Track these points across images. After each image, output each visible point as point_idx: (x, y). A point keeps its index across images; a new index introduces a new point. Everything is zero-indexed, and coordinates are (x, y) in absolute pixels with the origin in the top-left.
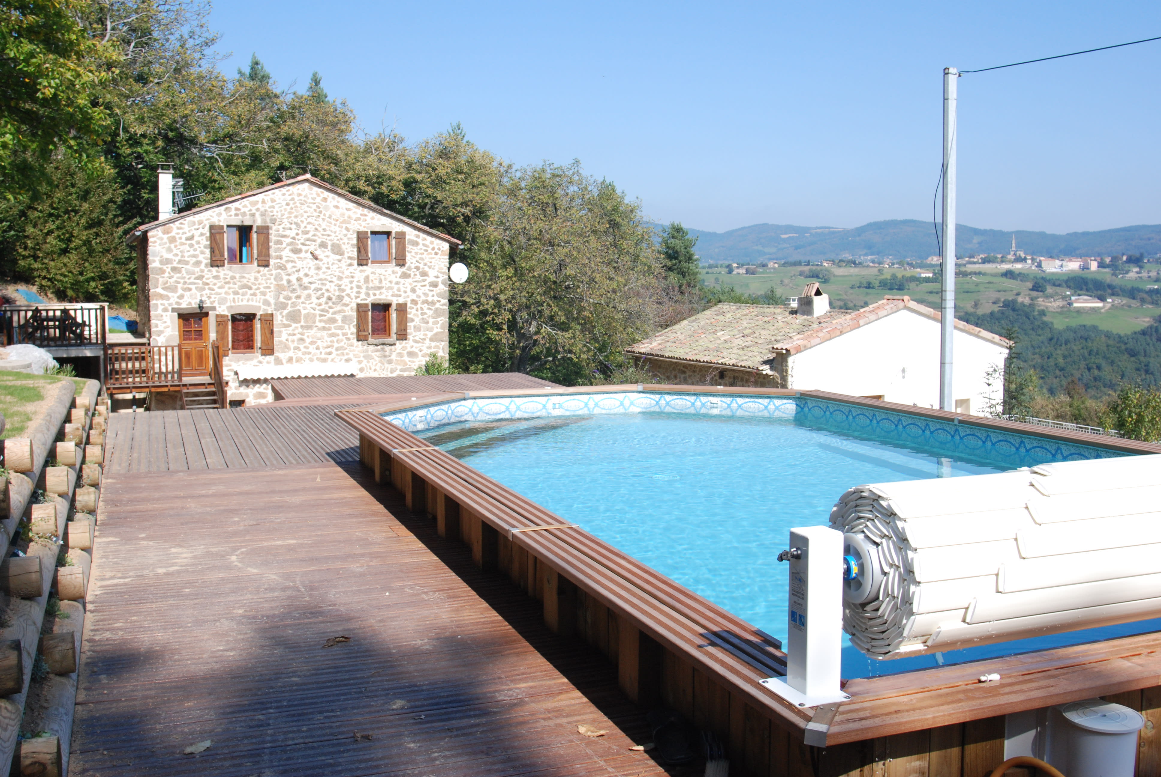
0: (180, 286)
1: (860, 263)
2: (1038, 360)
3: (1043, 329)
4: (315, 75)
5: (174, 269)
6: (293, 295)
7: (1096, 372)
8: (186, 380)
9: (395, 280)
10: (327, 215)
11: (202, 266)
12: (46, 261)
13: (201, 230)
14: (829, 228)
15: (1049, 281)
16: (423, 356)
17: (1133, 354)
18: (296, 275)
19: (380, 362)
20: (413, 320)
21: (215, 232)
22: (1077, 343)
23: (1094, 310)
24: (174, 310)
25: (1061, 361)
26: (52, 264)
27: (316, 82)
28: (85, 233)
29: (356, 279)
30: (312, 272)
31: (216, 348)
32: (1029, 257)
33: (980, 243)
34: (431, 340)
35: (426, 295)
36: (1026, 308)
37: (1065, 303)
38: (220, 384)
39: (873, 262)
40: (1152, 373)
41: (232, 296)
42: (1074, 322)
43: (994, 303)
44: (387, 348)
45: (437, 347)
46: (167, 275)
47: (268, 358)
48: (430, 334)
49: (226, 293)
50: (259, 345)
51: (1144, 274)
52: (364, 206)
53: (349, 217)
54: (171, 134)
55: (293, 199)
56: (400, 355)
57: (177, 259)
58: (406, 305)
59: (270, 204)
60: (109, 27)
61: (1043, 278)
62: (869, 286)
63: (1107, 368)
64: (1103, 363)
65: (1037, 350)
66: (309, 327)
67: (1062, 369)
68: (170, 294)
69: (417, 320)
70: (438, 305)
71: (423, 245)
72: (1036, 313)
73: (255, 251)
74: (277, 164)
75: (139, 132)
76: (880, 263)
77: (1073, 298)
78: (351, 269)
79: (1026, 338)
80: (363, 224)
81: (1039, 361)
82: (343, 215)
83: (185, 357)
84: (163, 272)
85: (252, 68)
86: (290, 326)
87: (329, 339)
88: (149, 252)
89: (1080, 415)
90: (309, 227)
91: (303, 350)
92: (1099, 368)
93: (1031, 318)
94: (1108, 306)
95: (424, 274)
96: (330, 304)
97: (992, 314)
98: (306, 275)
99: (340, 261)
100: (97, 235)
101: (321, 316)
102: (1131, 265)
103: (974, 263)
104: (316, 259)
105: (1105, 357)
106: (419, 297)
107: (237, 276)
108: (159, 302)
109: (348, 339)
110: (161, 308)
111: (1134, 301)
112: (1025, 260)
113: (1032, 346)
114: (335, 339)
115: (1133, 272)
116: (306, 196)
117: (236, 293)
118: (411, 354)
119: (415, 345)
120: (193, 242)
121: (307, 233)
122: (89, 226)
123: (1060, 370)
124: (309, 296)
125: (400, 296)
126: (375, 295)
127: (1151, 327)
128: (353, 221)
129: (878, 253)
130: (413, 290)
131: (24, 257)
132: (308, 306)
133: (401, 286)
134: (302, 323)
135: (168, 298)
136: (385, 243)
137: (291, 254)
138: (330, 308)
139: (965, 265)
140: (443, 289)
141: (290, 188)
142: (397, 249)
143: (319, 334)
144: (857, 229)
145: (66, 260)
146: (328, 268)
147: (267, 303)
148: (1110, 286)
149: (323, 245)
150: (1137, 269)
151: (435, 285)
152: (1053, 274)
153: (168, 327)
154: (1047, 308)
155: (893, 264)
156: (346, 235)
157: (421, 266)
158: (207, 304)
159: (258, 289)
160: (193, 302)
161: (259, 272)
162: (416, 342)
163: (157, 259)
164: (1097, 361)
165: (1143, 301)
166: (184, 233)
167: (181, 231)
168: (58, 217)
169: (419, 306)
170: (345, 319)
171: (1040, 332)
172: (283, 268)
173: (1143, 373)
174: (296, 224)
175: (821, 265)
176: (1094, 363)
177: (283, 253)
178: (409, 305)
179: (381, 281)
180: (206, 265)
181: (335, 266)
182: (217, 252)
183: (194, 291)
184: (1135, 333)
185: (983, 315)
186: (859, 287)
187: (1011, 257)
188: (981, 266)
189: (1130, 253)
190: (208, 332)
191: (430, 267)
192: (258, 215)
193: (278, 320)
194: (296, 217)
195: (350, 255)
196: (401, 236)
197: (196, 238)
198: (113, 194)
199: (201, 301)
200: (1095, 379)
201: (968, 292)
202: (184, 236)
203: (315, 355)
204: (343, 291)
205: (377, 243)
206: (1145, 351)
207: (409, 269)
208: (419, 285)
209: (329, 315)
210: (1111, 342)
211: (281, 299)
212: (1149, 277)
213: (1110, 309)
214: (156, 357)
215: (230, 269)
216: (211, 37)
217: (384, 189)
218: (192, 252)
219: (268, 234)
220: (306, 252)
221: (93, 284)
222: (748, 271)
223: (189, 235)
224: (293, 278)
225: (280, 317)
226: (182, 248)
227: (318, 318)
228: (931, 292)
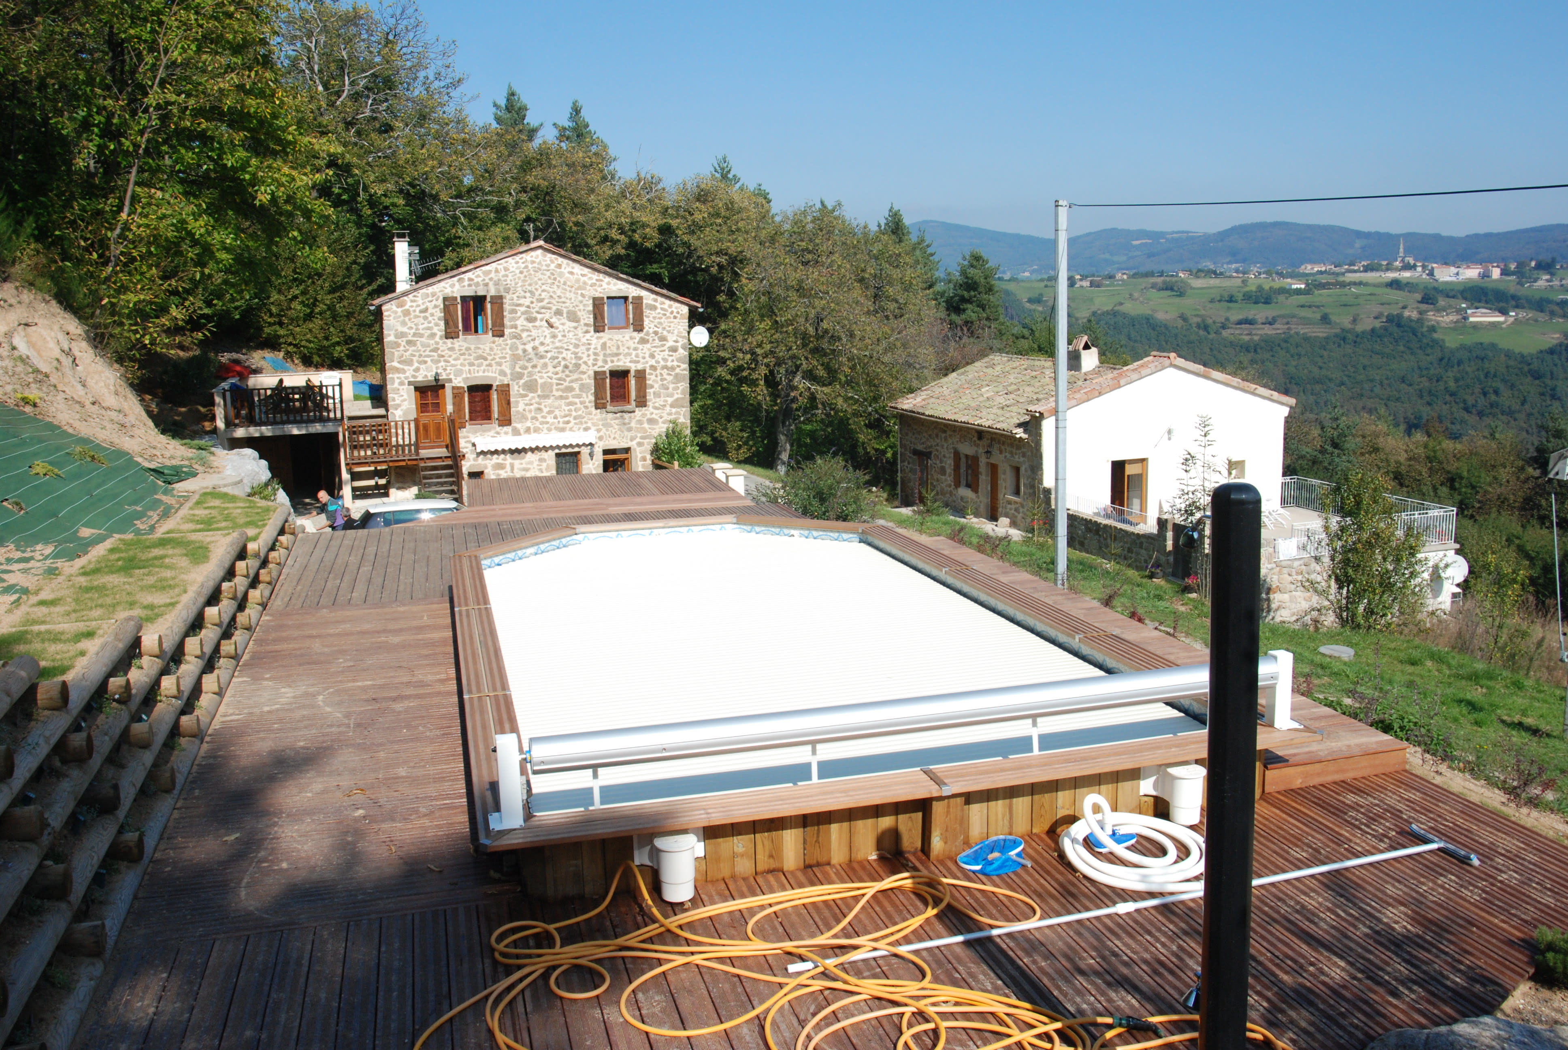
0: (415, 359)
1: (1221, 274)
2: (1425, 383)
3: (1432, 347)
4: (575, 103)
5: (409, 343)
6: (529, 365)
7: (1493, 397)
8: (424, 453)
9: (633, 346)
10: (562, 281)
11: (437, 339)
12: (291, 327)
13: (434, 302)
14: (1187, 232)
15: (1441, 291)
16: (664, 423)
17: (1537, 376)
18: (532, 345)
19: (620, 430)
20: (652, 387)
21: (448, 303)
22: (1472, 363)
23: (1494, 325)
24: (410, 383)
25: (1452, 384)
26: (298, 329)
27: (576, 110)
28: (329, 297)
29: (593, 347)
30: (548, 340)
31: (452, 422)
32: (1419, 264)
33: (1363, 248)
34: (672, 406)
35: (665, 360)
36: (1413, 324)
37: (1460, 317)
38: (456, 457)
39: (1237, 271)
40: (1559, 399)
41: (467, 368)
42: (1469, 340)
43: (1376, 318)
44: (626, 416)
45: (677, 413)
46: (402, 348)
47: (505, 429)
48: (670, 400)
49: (462, 365)
50: (496, 416)
51: (1556, 283)
52: (599, 271)
53: (585, 283)
54: (412, 191)
55: (526, 267)
56: (640, 422)
57: (412, 332)
58: (644, 371)
59: (503, 273)
60: (347, 82)
61: (1435, 289)
62: (1231, 300)
63: (1505, 392)
64: (1501, 387)
65: (1424, 372)
66: (546, 397)
67: (1452, 394)
68: (406, 368)
69: (656, 386)
70: (678, 370)
71: (662, 309)
72: (1425, 329)
73: (490, 322)
74: (524, 216)
75: (380, 193)
76: (1244, 273)
77: (1469, 311)
78: (588, 336)
79: (1412, 358)
80: (599, 289)
81: (1427, 384)
82: (578, 281)
83: (421, 429)
84: (398, 345)
85: (508, 100)
86: (526, 396)
87: (567, 408)
88: (384, 326)
89: (1435, 457)
90: (544, 295)
91: (541, 419)
92: (1496, 392)
93: (1419, 334)
94: (1512, 319)
95: (663, 339)
96: (567, 372)
97: (1373, 330)
98: (542, 344)
99: (576, 328)
100: (341, 299)
101: (558, 384)
102: (1541, 272)
103: (1355, 271)
104: (552, 327)
105: (1504, 381)
106: (657, 362)
107: (473, 347)
108: (396, 376)
109: (586, 407)
110: (397, 381)
111: (1542, 314)
112: (1414, 267)
113: (1419, 368)
114: (573, 408)
115: (1543, 281)
116: (540, 263)
117: (471, 364)
118: (651, 421)
119: (656, 411)
120: (427, 314)
121: (542, 300)
122: (332, 291)
123: (1451, 395)
124: (545, 365)
125: (638, 362)
126: (612, 361)
127: (1560, 345)
128: (588, 288)
129: (1244, 261)
130: (652, 356)
131: (270, 324)
132: (545, 375)
133: (639, 351)
134: (539, 393)
135: (404, 371)
136: (623, 307)
137: (525, 323)
138: (567, 376)
139: (1343, 274)
140: (683, 353)
141: (524, 255)
142: (634, 314)
143: (556, 403)
144: (1219, 233)
145: (311, 326)
146: (564, 336)
147: (503, 373)
148: (1513, 297)
149: (558, 313)
150: (1548, 277)
151: (674, 350)
152: (1447, 283)
153: (405, 400)
154: (1438, 323)
155: (1260, 274)
156: (581, 302)
157: (660, 330)
158: (443, 377)
159: (494, 359)
160: (429, 374)
161: (494, 342)
162: (656, 408)
163: (392, 333)
164: (1494, 385)
165: (1552, 314)
166: (418, 306)
167: (414, 304)
168: (302, 281)
169: (658, 372)
170: (582, 387)
171: (1429, 351)
172: (518, 337)
173: (1548, 398)
174: (530, 292)
175: (1177, 276)
176: (1491, 387)
177: (519, 323)
178: (648, 371)
179: (618, 348)
180: (441, 337)
181: (571, 334)
182: (451, 323)
183: (429, 363)
184: (1541, 352)
185: (1363, 332)
186: (1220, 301)
187: (1397, 264)
188: (1362, 274)
189: (1540, 258)
190: (445, 404)
191: (669, 332)
192: (491, 284)
193: (515, 390)
194: (530, 285)
195: (586, 321)
196: (638, 300)
197: (430, 311)
198: (356, 255)
199: (437, 374)
200: (1492, 406)
201: (1345, 305)
202: (418, 309)
203: (553, 424)
204: (580, 358)
205: (614, 308)
206: (1552, 373)
207: (648, 334)
208: (658, 350)
209: (566, 384)
210: (1512, 363)
211: (518, 369)
212: (1562, 285)
213: (1513, 323)
214: (393, 431)
215: (465, 340)
216: (458, 76)
217: (637, 237)
218: (426, 325)
219: (502, 304)
220: (542, 320)
221: (338, 348)
222: (1092, 284)
223: (423, 307)
224: (529, 347)
225: (516, 388)
226: (416, 321)
227: (555, 387)
228: (1302, 306)
